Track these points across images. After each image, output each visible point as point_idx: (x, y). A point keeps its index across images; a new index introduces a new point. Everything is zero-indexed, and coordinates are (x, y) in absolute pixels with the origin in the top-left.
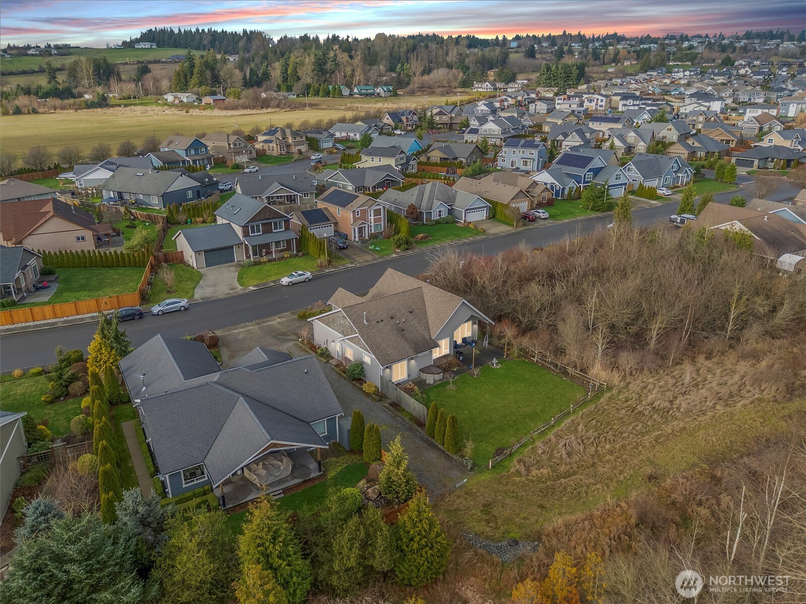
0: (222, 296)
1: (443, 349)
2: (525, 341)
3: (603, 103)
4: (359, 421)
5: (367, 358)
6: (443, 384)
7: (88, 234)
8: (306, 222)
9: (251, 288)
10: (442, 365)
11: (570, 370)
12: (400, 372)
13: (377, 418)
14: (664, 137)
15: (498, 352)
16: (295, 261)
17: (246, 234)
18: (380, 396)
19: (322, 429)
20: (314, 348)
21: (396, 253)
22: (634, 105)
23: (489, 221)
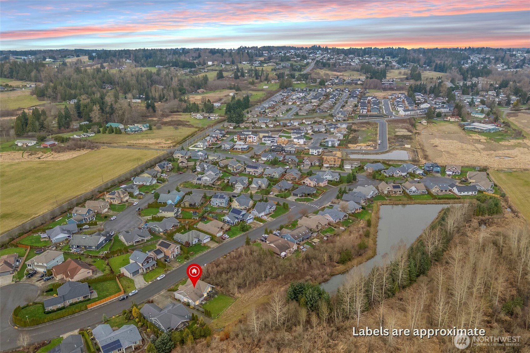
0: (144, 287)
1: (205, 295)
2: (222, 289)
3: (255, 139)
4: (193, 314)
5: (190, 301)
6: (206, 303)
7: (91, 271)
8: (156, 255)
9: (150, 283)
10: (206, 299)
11: (231, 295)
12: (197, 303)
13: (196, 313)
14: (274, 175)
15: (216, 293)
16: (157, 270)
17: (142, 265)
18: (194, 308)
19: (186, 317)
20: (176, 299)
21: (185, 261)
22: (269, 140)
23: (211, 241)
